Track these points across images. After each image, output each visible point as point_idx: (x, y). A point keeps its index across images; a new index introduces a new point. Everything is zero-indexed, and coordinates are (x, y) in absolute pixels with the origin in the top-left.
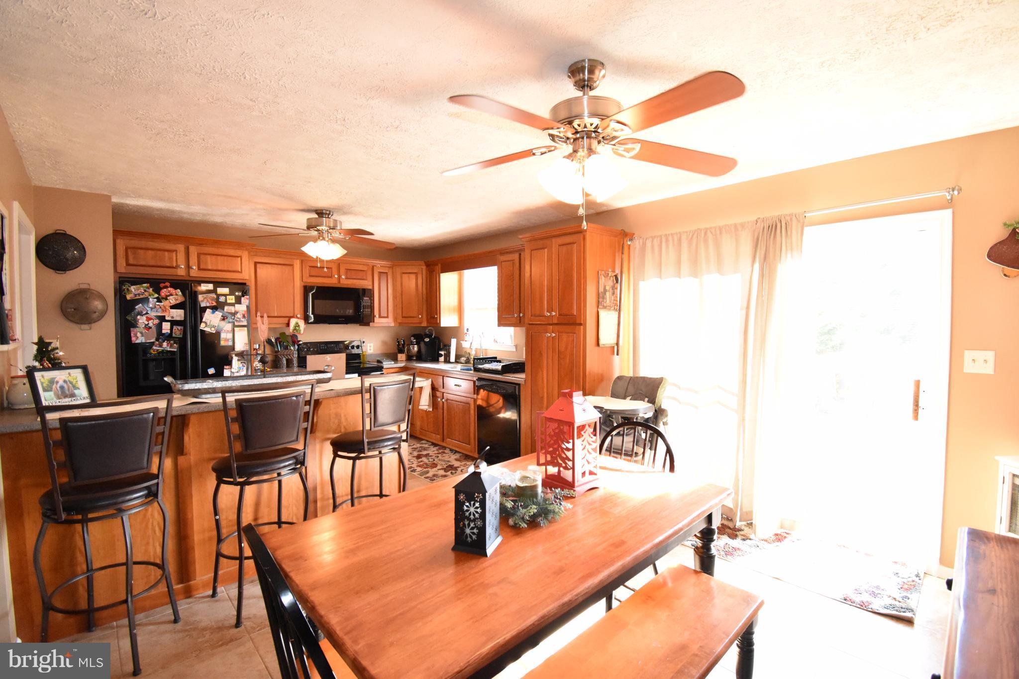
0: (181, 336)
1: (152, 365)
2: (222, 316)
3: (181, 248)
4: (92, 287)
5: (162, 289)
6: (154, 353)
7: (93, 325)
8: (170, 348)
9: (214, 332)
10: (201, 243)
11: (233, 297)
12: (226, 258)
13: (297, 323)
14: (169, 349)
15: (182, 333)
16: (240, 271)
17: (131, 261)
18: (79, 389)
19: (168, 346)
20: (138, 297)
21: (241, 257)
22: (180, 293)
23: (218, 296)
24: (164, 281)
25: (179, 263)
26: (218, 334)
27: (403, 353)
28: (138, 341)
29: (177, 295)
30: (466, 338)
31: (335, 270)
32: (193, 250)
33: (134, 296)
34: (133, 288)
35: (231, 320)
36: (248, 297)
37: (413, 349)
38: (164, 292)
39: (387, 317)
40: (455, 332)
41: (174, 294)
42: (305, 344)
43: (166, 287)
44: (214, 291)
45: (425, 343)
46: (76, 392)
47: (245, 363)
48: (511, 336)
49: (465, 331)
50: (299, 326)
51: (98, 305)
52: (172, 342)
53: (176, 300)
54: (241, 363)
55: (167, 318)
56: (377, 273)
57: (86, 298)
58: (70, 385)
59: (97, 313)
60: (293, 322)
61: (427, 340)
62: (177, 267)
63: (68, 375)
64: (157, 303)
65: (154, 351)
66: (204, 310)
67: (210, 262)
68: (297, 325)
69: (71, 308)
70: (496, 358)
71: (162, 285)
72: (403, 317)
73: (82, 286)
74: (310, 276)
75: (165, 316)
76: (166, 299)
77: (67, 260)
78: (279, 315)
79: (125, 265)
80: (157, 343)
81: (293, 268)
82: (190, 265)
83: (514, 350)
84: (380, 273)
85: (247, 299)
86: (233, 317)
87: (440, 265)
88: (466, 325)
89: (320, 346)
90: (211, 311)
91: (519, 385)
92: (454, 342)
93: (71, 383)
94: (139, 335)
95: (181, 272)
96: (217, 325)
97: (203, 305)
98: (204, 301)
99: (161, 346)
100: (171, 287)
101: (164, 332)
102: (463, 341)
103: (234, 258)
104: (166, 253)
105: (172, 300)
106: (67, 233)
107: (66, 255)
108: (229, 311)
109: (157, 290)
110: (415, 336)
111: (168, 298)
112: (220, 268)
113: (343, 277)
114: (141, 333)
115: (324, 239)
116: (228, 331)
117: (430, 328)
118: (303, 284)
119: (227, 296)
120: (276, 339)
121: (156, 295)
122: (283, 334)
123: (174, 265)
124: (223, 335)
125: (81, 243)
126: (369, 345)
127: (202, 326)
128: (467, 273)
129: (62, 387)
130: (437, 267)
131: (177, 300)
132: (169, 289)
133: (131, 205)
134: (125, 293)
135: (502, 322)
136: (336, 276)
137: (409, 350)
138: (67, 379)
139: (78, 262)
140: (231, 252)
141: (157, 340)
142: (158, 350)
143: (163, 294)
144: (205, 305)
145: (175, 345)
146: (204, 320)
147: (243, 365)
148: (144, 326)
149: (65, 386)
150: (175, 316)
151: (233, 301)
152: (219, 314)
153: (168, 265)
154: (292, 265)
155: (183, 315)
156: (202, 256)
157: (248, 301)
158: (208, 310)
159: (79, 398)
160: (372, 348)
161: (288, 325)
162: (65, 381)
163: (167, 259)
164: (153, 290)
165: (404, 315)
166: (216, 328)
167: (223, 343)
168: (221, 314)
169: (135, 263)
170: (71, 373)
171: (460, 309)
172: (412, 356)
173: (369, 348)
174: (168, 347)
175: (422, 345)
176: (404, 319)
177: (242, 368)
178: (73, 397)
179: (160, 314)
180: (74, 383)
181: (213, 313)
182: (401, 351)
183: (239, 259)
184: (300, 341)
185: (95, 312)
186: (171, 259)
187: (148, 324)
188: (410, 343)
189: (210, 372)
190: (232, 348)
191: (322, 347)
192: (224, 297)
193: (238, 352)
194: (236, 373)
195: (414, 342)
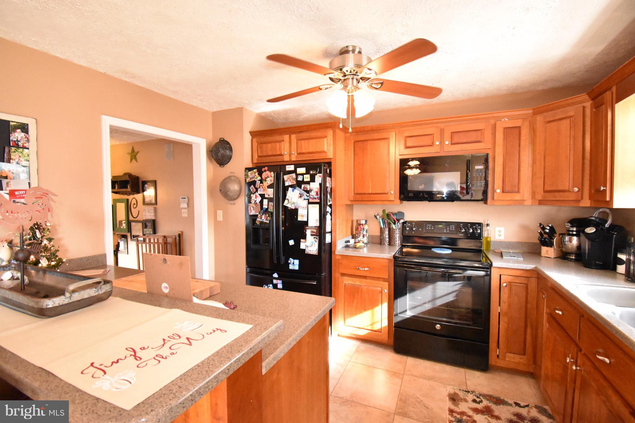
0: (272, 211)
2: (300, 194)
3: (286, 138)
4: (235, 175)
5: (263, 172)
6: (258, 223)
7: (235, 201)
9: (294, 208)
10: (298, 131)
11: (308, 176)
12: (315, 140)
14: (265, 221)
15: (273, 208)
16: (325, 150)
19: (265, 218)
21: (327, 137)
22: (273, 175)
23: (298, 175)
24: (264, 166)
25: (285, 151)
26: (297, 210)
27: (551, 247)
28: (251, 214)
29: (271, 177)
31: (437, 136)
32: (294, 138)
33: (250, 179)
34: (250, 173)
35: (306, 198)
37: (570, 241)
38: (264, 175)
39: (518, 192)
41: (269, 176)
42: (409, 222)
43: (265, 171)
44: (295, 171)
45: (590, 235)
47: (317, 238)
52: (267, 215)
53: (271, 181)
54: (314, 238)
55: (266, 196)
56: (502, 130)
59: (236, 194)
61: (590, 230)
64: (261, 184)
66: (287, 188)
71: (263, 169)
72: (545, 192)
73: (231, 175)
74: (407, 148)
75: (264, 194)
76: (265, 180)
80: (260, 215)
81: (389, 141)
82: (292, 151)
84: (507, 129)
85: (320, 176)
86: (308, 195)
87: (614, 89)
90: (292, 189)
94: (252, 209)
95: (286, 158)
96: (297, 202)
97: (287, 184)
98: (289, 180)
99: (261, 218)
100: (268, 170)
101: (264, 206)
103: (321, 140)
104: (279, 144)
105: (269, 181)
106: (225, 139)
108: (306, 189)
109: (261, 174)
110: (572, 222)
111: (267, 180)
112: (311, 150)
113: (447, 144)
114: (253, 207)
116: (303, 207)
118: (399, 158)
119: (304, 175)
121: (260, 178)
124: (300, 212)
125: (230, 145)
126: (497, 229)
127: (287, 203)
130: (611, 95)
132: (267, 172)
134: (246, 178)
136: (438, 143)
137: (561, 243)
139: (229, 159)
141: (260, 213)
142: (260, 221)
143: (264, 177)
145: (268, 218)
146: (287, 198)
147: (315, 240)
148: (254, 202)
150: (270, 194)
151: (309, 180)
152: (297, 191)
153: (278, 153)
154: (387, 139)
156: (299, 143)
157: (321, 178)
158: (290, 188)
160: (502, 233)
163: (278, 148)
164: (259, 174)
165: (548, 188)
166: (295, 204)
167: (300, 219)
168: (299, 192)
172: (570, 253)
173: (497, 233)
175: (585, 237)
176: (548, 194)
177: (314, 243)
179: (262, 193)
181: (294, 191)
182: (547, 243)
183: (325, 139)
186: (280, 148)
187: (256, 200)
188: (564, 232)
189: (290, 244)
190: (306, 223)
191: (429, 227)
192: (302, 176)
193: (311, 228)
194: (310, 248)
195: (573, 231)
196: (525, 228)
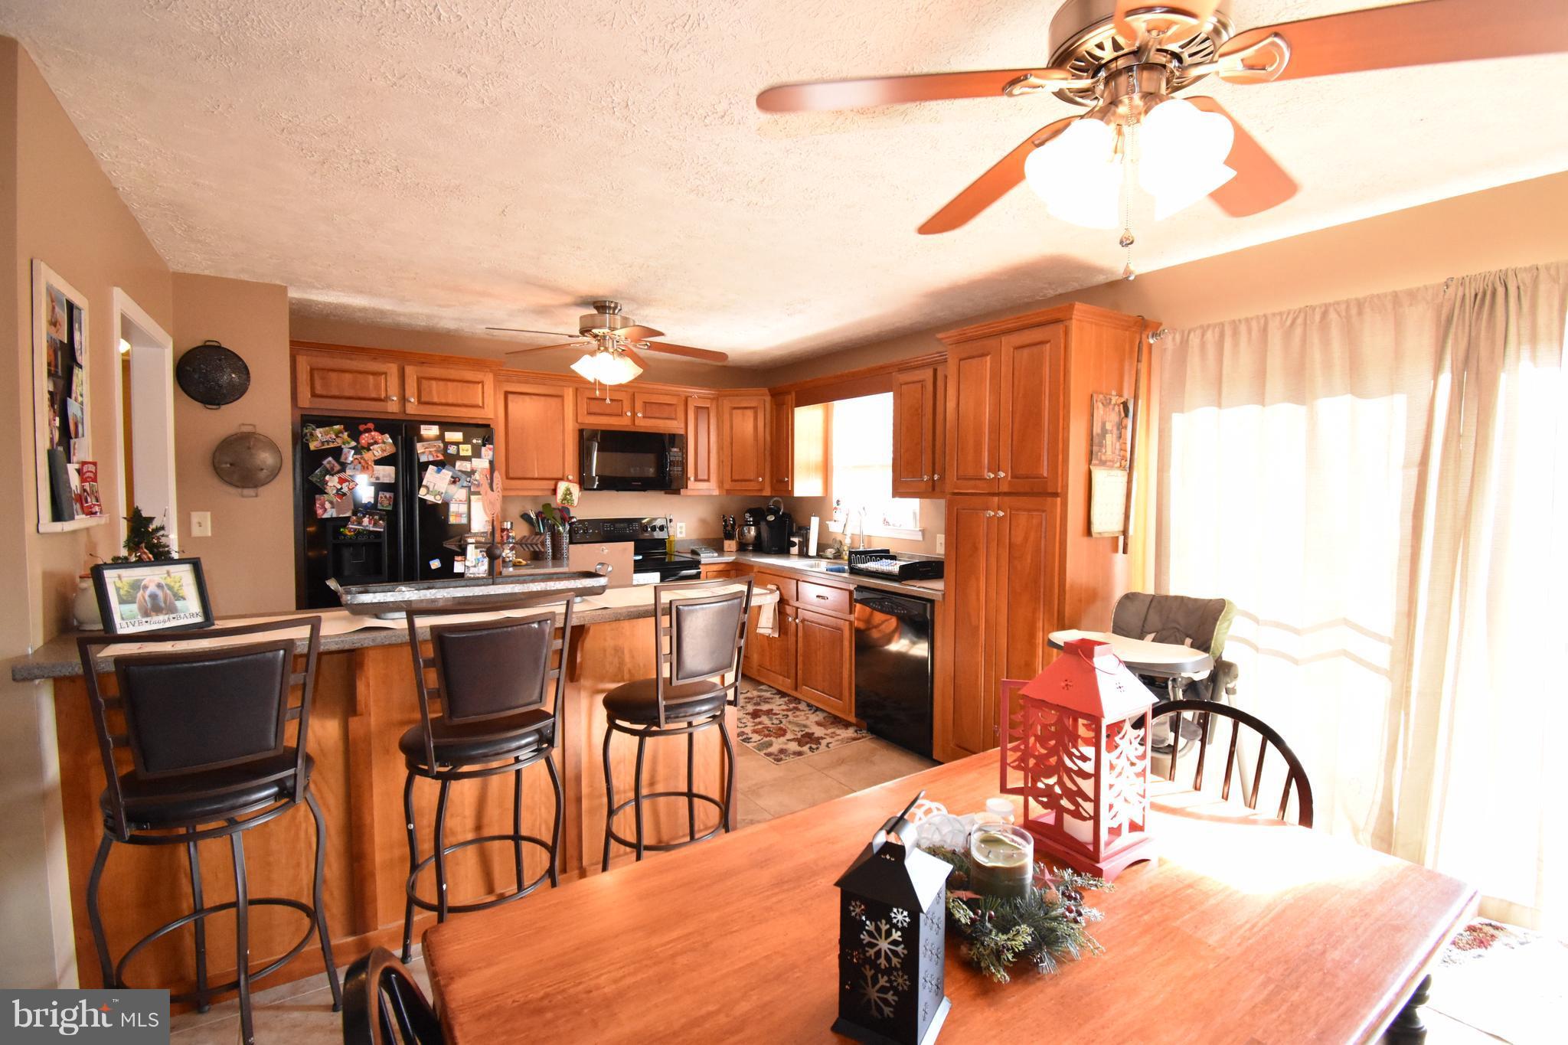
0: (390, 508)
1: (347, 553)
2: (452, 477)
3: (393, 368)
4: (259, 430)
5: (361, 433)
6: (349, 534)
7: (261, 490)
8: (373, 527)
9: (440, 502)
10: (423, 360)
11: (469, 447)
12: (459, 384)
13: (568, 489)
14: (371, 529)
15: (391, 503)
16: (481, 405)
17: (319, 390)
18: (184, 599)
19: (370, 523)
20: (326, 447)
21: (482, 382)
22: (390, 441)
23: (447, 444)
24: (365, 421)
25: (389, 393)
26: (446, 505)
27: (733, 540)
28: (326, 516)
29: (384, 442)
30: (837, 516)
31: (627, 404)
32: (411, 372)
33: (320, 445)
34: (319, 432)
35: (465, 484)
36: (491, 446)
37: (749, 532)
38: (365, 439)
39: (708, 480)
40: (818, 505)
41: (380, 441)
42: (581, 521)
43: (368, 431)
44: (440, 437)
45: (768, 523)
46: (179, 604)
48: (915, 514)
49: (835, 505)
50: (571, 493)
51: (266, 458)
52: (377, 517)
53: (383, 451)
54: (481, 552)
56: (693, 408)
57: (249, 448)
58: (168, 592)
59: (265, 471)
60: (562, 486)
61: (771, 518)
62: (387, 399)
63: (166, 575)
64: (356, 456)
65: (350, 531)
66: (424, 466)
67: (436, 391)
68: (568, 492)
69: (226, 463)
70: (887, 551)
71: (362, 427)
72: (732, 481)
73: (245, 429)
74: (589, 414)
76: (369, 450)
77: (221, 387)
78: (540, 477)
79: (310, 396)
80: (354, 518)
81: (563, 401)
82: (407, 396)
83: (920, 538)
84: (697, 408)
85: (490, 449)
86: (468, 479)
87: (794, 394)
88: (836, 493)
89: (603, 526)
90: (435, 468)
91: (932, 602)
92: (815, 522)
93: (170, 588)
94: (328, 505)
95: (393, 407)
96: (444, 492)
97: (423, 459)
98: (424, 452)
99: (360, 523)
100: (376, 430)
102: (831, 520)
103: (471, 385)
104: (371, 378)
105: (377, 452)
106: (223, 346)
107: (218, 380)
108: (464, 470)
109: (355, 435)
110: (752, 512)
111: (371, 448)
112: (450, 401)
113: (640, 415)
114: (331, 503)
115: (606, 349)
116: (460, 501)
117: (775, 499)
118: (578, 427)
119: (460, 446)
120: (537, 515)
121: (353, 444)
122: (547, 506)
123: (383, 396)
124: (453, 508)
125: (243, 362)
126: (679, 525)
127: (422, 493)
128: (840, 407)
129: (154, 597)
130: (790, 397)
131: (385, 451)
132: (373, 433)
133: (320, 303)
134: (307, 440)
135: (900, 489)
136: (629, 414)
137: (742, 534)
138: (163, 582)
139: (237, 392)
140: (469, 375)
141: (355, 513)
142: (355, 530)
143: (363, 441)
144: (426, 460)
145: (381, 522)
146: (424, 483)
147: (483, 556)
148: (335, 492)
149: (160, 593)
150: (381, 476)
151: (469, 453)
152: (447, 474)
153: (374, 395)
154: (561, 397)
155: (393, 476)
156: (425, 383)
157: (491, 453)
158: (431, 467)
159: (182, 615)
160: (684, 530)
161: (555, 491)
162: (159, 586)
163: (371, 386)
164: (349, 436)
165: (736, 477)
166: (443, 495)
167: (452, 520)
168: (450, 474)
169: (324, 393)
170: (171, 571)
171: (826, 469)
172: (747, 545)
173: (679, 530)
174: (371, 525)
175: (763, 526)
176: (734, 483)
177: (481, 560)
178: (172, 613)
180: (176, 589)
181: (439, 471)
182: (729, 536)
183: (480, 385)
184: (573, 517)
185: (262, 469)
186: (377, 387)
187: (342, 488)
188: (743, 523)
189: (433, 567)
190: (467, 528)
191: (607, 528)
192: (455, 447)
193: (475, 535)
194: (472, 570)
195: (750, 521)
196: (703, 521)
